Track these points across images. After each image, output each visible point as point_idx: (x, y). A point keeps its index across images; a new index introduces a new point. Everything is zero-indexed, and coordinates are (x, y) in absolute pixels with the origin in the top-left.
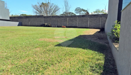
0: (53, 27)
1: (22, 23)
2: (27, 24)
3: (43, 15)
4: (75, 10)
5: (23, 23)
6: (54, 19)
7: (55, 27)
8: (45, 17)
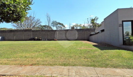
0: (43, 40)
1: (4, 37)
2: (12, 39)
3: (31, 30)
4: (52, 23)
5: (6, 38)
6: (44, 33)
7: (46, 40)
8: (33, 31)
